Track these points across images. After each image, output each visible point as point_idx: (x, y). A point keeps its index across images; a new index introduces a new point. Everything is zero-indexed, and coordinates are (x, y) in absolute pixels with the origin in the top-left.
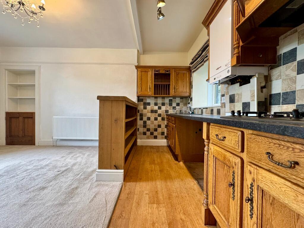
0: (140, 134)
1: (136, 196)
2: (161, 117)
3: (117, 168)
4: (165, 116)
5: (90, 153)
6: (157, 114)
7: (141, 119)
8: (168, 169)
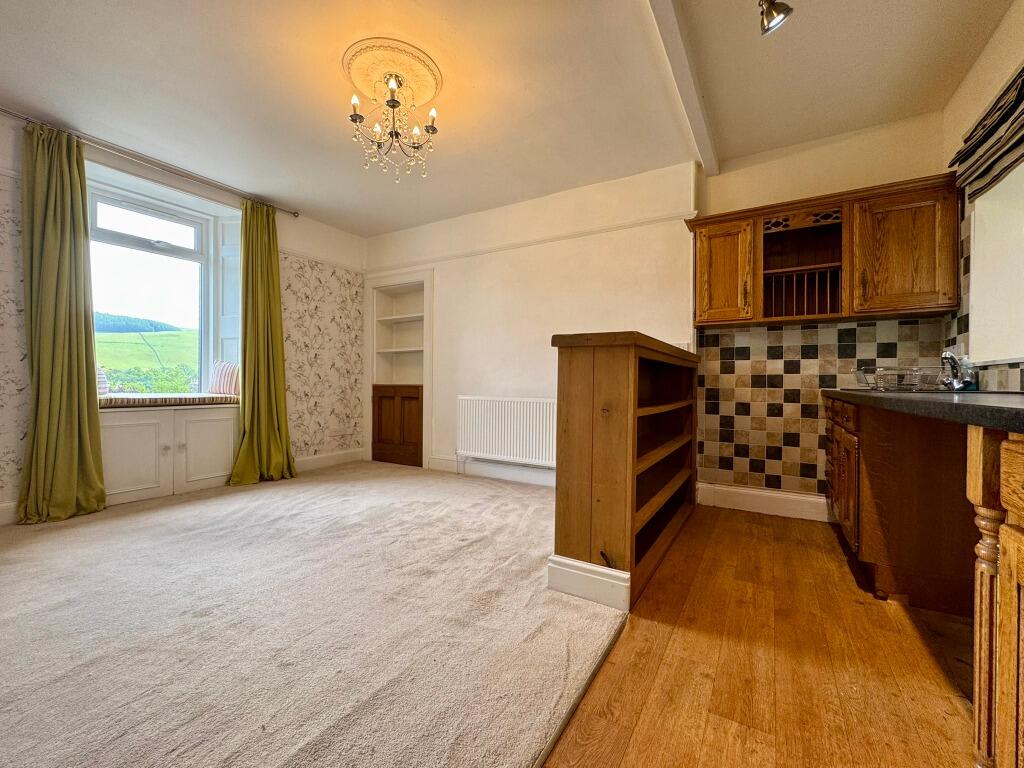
0: (709, 461)
1: (664, 671)
2: (799, 405)
3: (608, 562)
4: (820, 401)
5: (542, 506)
6: (780, 393)
7: (713, 409)
8: (818, 612)
